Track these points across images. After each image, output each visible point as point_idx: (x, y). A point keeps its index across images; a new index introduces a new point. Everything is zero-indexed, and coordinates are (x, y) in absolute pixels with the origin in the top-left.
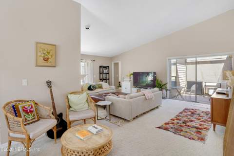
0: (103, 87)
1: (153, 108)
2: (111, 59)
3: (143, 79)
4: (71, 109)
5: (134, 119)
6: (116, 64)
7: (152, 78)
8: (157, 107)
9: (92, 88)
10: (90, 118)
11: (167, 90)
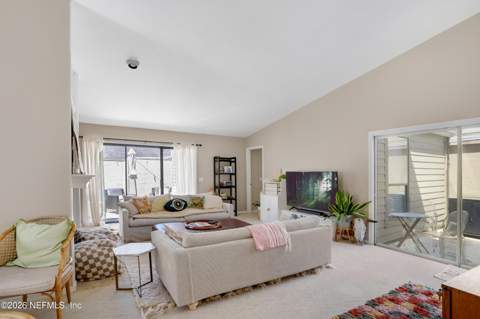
0: (205, 206)
1: (296, 271)
2: (243, 141)
3: (308, 187)
4: (16, 262)
5: (204, 302)
6: (257, 153)
7: (330, 185)
8: (312, 272)
9: (173, 205)
10: (43, 293)
11: (368, 221)
